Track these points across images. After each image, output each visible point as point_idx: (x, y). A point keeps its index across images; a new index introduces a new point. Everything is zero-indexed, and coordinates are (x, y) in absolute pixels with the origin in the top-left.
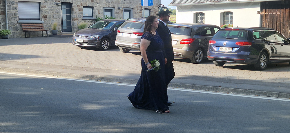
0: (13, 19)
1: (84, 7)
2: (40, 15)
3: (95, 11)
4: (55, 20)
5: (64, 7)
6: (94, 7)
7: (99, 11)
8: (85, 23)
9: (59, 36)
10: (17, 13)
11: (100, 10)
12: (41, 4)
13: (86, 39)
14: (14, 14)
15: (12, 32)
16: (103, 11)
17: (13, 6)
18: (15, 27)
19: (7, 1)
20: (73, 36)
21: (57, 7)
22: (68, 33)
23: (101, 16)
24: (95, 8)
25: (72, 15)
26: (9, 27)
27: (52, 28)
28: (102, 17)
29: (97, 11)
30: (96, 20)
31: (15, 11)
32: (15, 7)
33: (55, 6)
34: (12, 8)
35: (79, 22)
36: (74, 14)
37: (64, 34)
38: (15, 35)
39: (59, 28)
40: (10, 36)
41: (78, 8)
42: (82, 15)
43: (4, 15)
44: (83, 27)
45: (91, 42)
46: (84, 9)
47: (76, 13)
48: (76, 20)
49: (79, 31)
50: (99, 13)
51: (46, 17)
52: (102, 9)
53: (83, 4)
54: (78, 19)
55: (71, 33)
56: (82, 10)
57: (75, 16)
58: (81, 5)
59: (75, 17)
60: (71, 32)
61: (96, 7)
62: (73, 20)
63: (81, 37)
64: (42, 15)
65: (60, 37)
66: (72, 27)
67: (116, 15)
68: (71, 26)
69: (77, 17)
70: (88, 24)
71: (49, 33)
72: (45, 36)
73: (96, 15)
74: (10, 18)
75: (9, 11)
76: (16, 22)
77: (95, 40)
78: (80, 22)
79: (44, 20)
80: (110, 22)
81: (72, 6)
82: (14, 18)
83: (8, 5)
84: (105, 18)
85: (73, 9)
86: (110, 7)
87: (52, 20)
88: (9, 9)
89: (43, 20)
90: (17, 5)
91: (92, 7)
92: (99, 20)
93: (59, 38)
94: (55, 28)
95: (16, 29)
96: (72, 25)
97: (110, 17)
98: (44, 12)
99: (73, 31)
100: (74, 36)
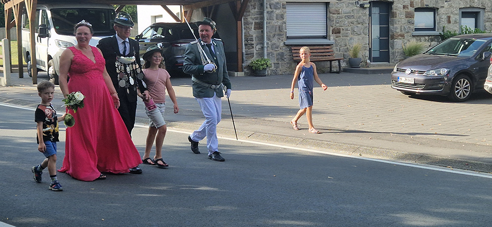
0: (277, 37)
1: (417, 10)
2: (327, 28)
3: (440, 18)
4: (356, 38)
5: (376, 11)
6: (438, 9)
7: (449, 17)
8: (419, 43)
9: (363, 70)
10: (284, 25)
11: (452, 15)
12: (330, 6)
13: (420, 78)
14: (278, 29)
15: (274, 63)
16: (457, 17)
17: (278, 12)
18: (279, 54)
19: (267, 4)
20: (393, 70)
21: (362, 11)
22: (382, 65)
23: (453, 28)
24: (441, 11)
25: (391, 27)
26: (268, 54)
27: (350, 54)
28: (456, 28)
29: (444, 17)
30: (443, 37)
31: (279, 23)
32: (280, 13)
33: (358, 8)
34: (275, 15)
35: (405, 41)
36: (395, 25)
37: (374, 66)
38: (278, 69)
39: (364, 54)
40: (269, 72)
41: (404, 11)
42: (412, 27)
43: (260, 30)
44: (413, 52)
45: (430, 83)
46: (417, 14)
47: (400, 23)
48: (400, 38)
49: (405, 61)
50: (449, 22)
51: (339, 33)
52: (456, 12)
53: (416, 2)
54: (403, 36)
55: (388, 66)
56: (412, 16)
57: (396, 28)
58: (412, 5)
59: (397, 31)
60: (389, 62)
61: (444, 9)
62: (393, 38)
63: (410, 72)
64: (331, 29)
65: (366, 72)
66: (390, 52)
67: (487, 24)
68: (389, 49)
69: (401, 31)
70: (425, 44)
71: (344, 65)
72: (335, 70)
73: (442, 26)
74: (272, 35)
75: (269, 23)
76: (282, 44)
77: (440, 79)
78: (408, 42)
79: (335, 38)
80: (474, 39)
81: (392, 8)
82: (279, 35)
83: (267, 10)
84: (462, 30)
85: (394, 15)
86: (474, 7)
87: (351, 39)
88: (270, 18)
89: (332, 38)
90: (284, 10)
91: (434, 10)
92: (449, 37)
93: (364, 75)
94: (355, 55)
95: (281, 56)
96: (390, 47)
97: (473, 29)
98: (334, 22)
99: (393, 60)
100: (395, 70)
